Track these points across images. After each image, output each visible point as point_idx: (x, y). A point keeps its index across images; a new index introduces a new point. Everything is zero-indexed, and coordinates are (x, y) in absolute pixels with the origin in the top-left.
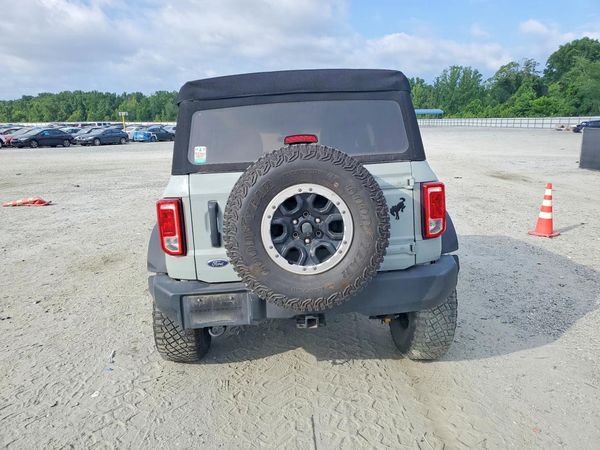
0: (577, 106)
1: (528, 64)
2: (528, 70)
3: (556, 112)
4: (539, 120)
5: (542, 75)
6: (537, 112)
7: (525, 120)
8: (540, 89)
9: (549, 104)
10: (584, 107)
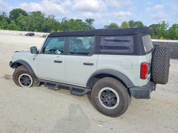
0: (21, 28)
1: (3, 13)
2: (4, 15)
3: (16, 29)
4: (10, 31)
5: (9, 17)
6: (9, 28)
7: (5, 31)
8: (9, 21)
9: (13, 27)
10: (23, 28)
